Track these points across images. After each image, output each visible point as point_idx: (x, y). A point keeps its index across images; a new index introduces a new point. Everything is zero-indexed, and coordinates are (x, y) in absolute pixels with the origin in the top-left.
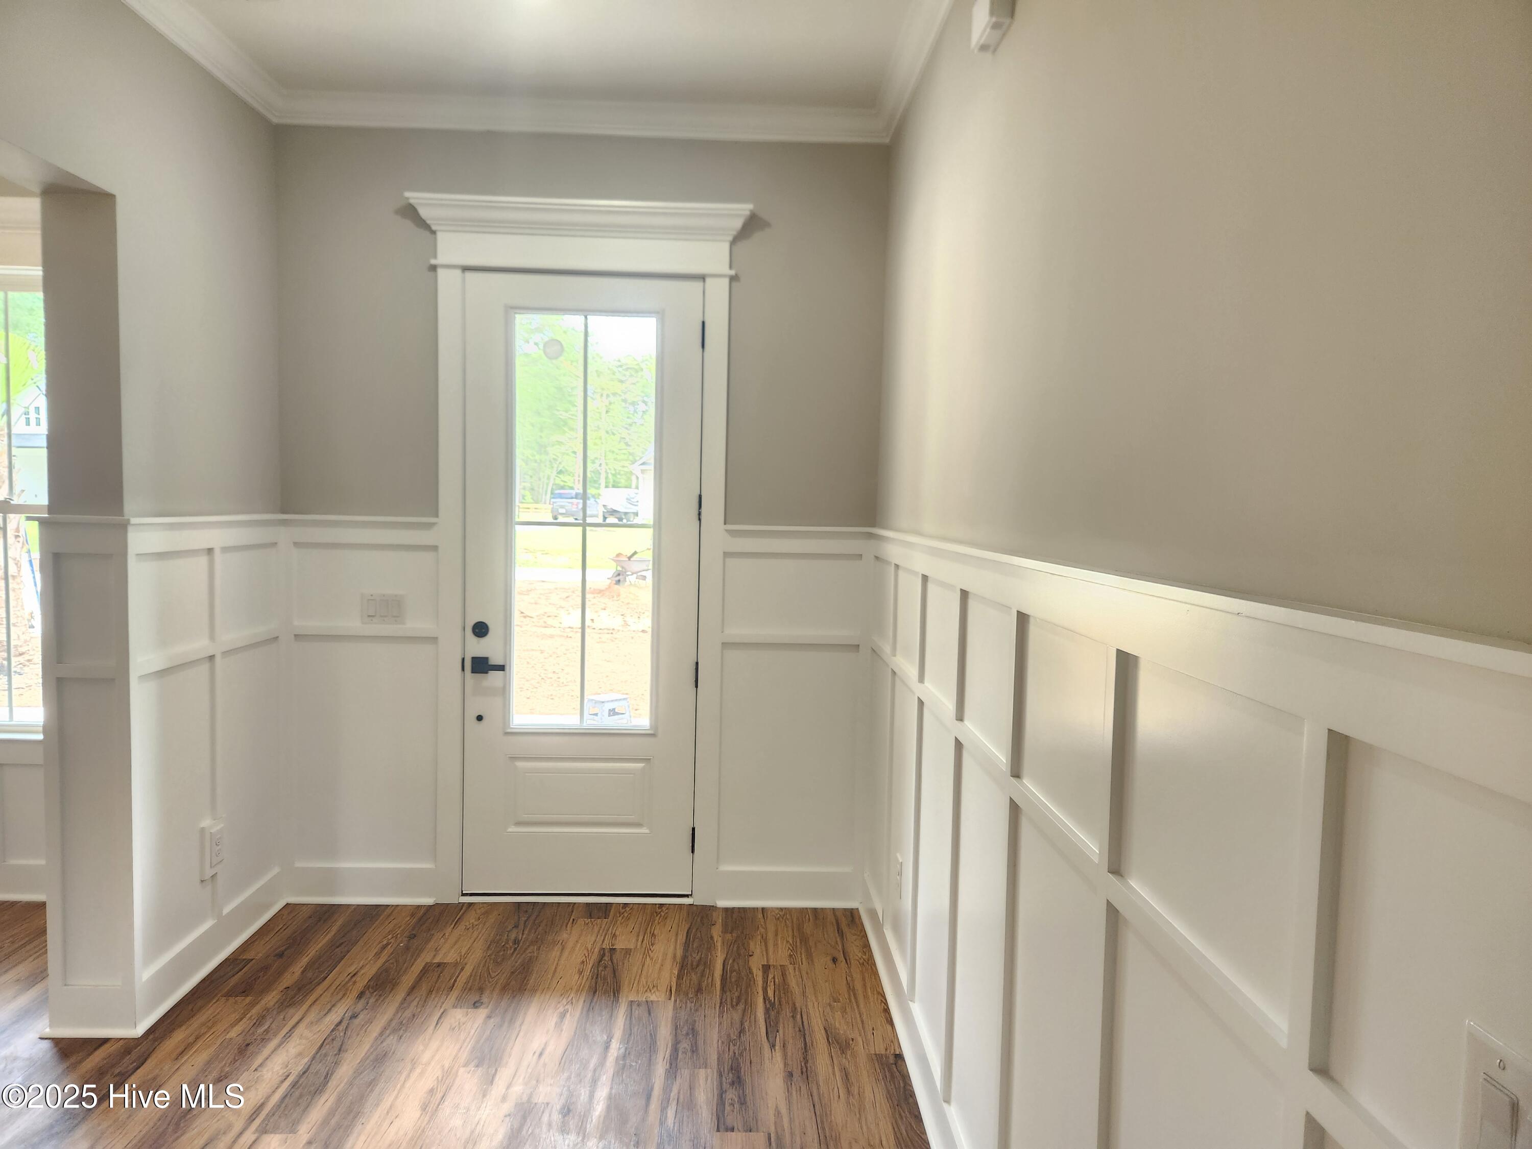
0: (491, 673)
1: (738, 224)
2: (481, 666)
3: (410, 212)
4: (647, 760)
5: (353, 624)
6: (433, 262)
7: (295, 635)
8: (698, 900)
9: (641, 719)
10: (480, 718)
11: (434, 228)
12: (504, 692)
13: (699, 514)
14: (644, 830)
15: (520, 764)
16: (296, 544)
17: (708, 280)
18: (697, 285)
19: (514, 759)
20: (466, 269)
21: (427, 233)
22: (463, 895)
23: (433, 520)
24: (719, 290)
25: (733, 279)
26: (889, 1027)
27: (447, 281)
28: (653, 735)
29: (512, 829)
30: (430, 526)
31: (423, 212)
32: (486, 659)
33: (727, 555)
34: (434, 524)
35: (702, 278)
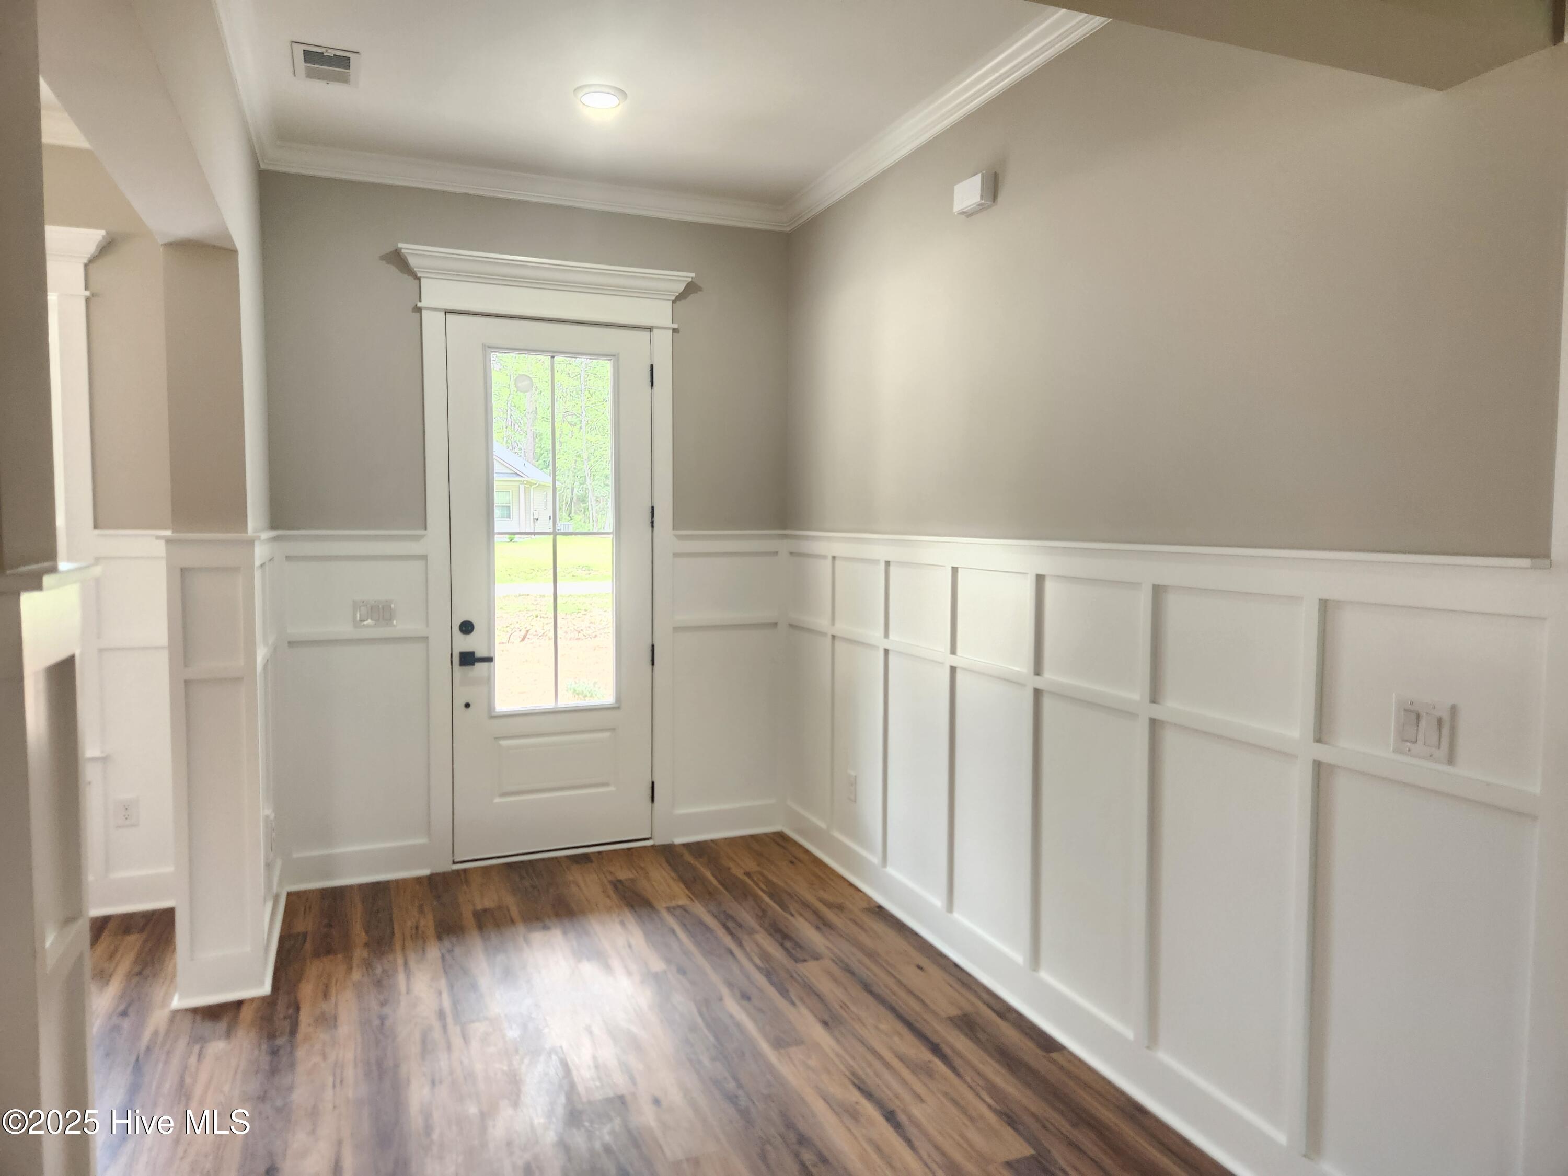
0: (477, 664)
1: (681, 287)
2: (468, 659)
3: (398, 260)
4: (613, 729)
5: (345, 629)
6: (419, 305)
7: (289, 643)
8: (658, 840)
9: (606, 696)
10: (467, 705)
11: (419, 275)
12: (489, 681)
13: (652, 522)
14: (612, 789)
15: (504, 743)
16: (288, 558)
17: (655, 331)
18: (645, 335)
19: (497, 738)
20: (447, 312)
21: (411, 279)
22: (454, 863)
23: (422, 532)
24: (664, 340)
25: (675, 331)
26: (861, 894)
27: (432, 322)
28: (618, 708)
29: (497, 800)
30: (418, 538)
31: (412, 261)
32: (472, 654)
33: (676, 555)
34: (422, 536)
35: (650, 329)
